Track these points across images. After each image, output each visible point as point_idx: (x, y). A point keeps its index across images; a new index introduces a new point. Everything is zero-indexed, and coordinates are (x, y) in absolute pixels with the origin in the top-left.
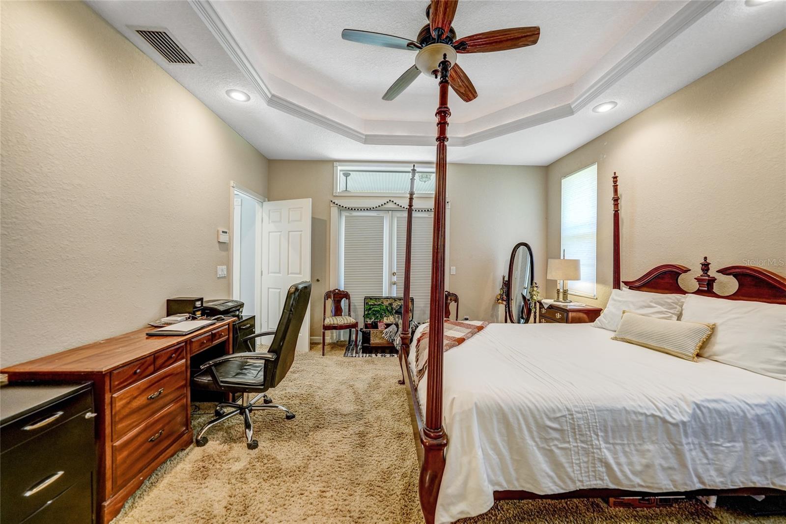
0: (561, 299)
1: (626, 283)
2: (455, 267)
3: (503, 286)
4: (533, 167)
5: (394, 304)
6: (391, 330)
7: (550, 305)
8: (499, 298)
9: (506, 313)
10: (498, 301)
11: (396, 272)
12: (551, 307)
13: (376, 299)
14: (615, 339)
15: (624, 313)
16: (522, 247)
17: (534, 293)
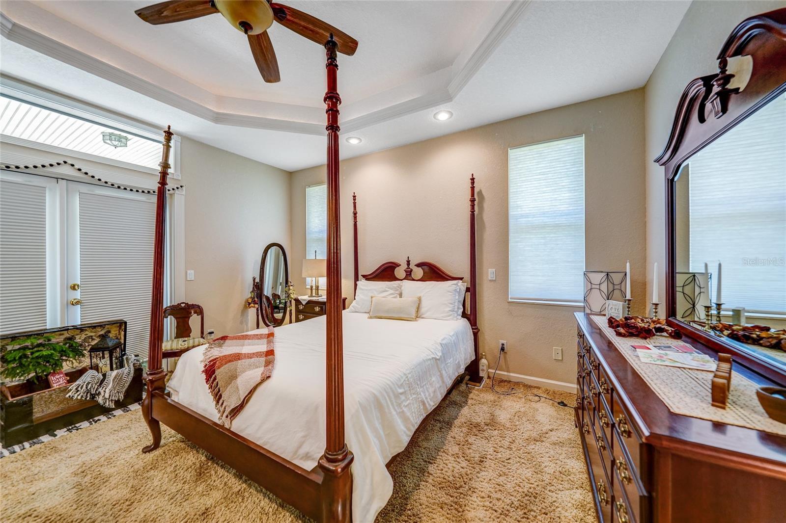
0: (314, 295)
1: (364, 276)
2: (193, 272)
3: (253, 288)
4: (285, 171)
5: (78, 337)
6: (89, 380)
7: (309, 301)
8: (250, 301)
9: (258, 316)
10: (249, 305)
11: (79, 283)
12: (309, 302)
13: (39, 334)
14: (371, 318)
15: (372, 298)
16: (273, 248)
17: (291, 291)
